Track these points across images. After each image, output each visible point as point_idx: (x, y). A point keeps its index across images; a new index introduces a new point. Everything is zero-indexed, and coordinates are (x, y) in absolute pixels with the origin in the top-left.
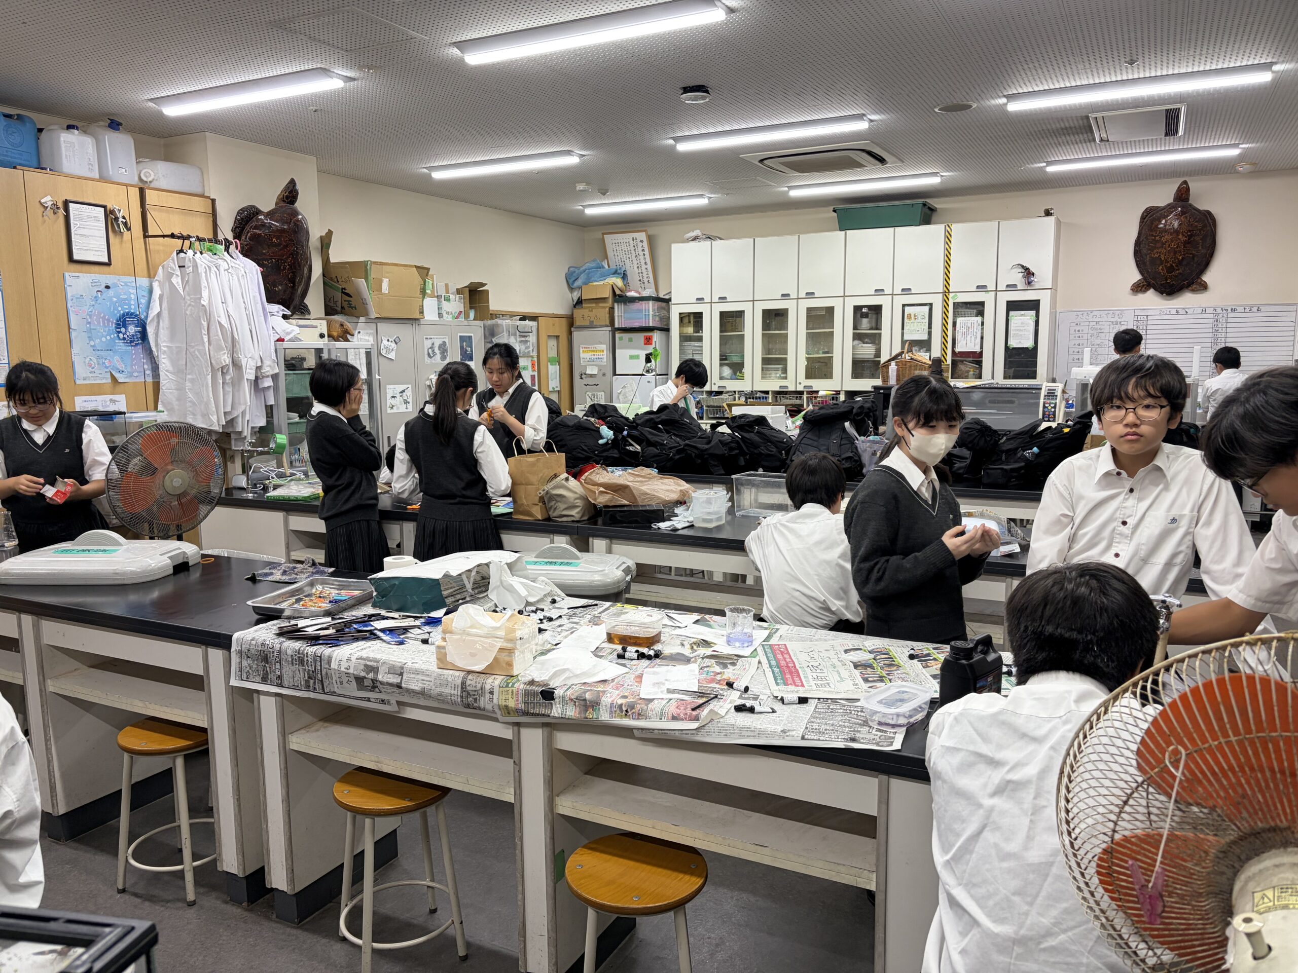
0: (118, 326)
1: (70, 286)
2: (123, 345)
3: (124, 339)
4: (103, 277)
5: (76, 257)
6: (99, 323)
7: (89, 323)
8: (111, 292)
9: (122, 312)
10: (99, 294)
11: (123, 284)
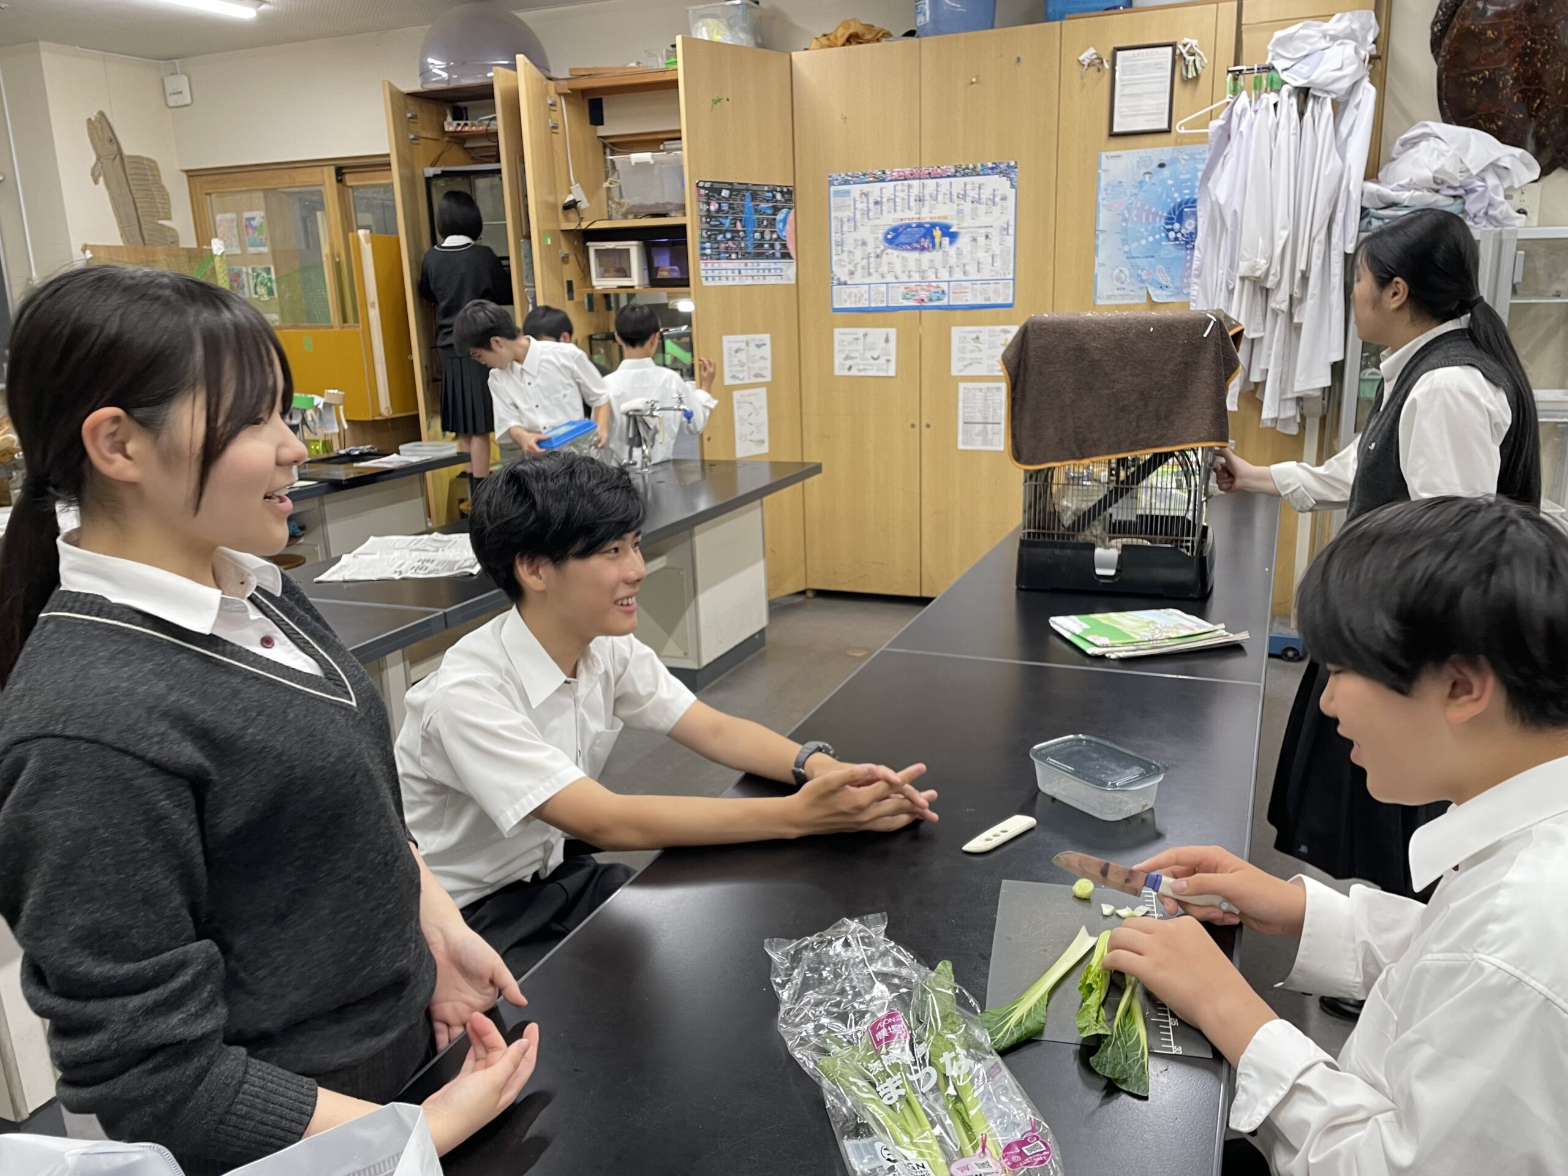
0: (1170, 220)
1: (1106, 171)
2: (1172, 249)
3: (1176, 239)
4: (1159, 151)
5: (1117, 129)
6: (1139, 217)
7: (1125, 220)
8: (1165, 172)
9: (1179, 200)
10: (1147, 176)
11: (1186, 157)
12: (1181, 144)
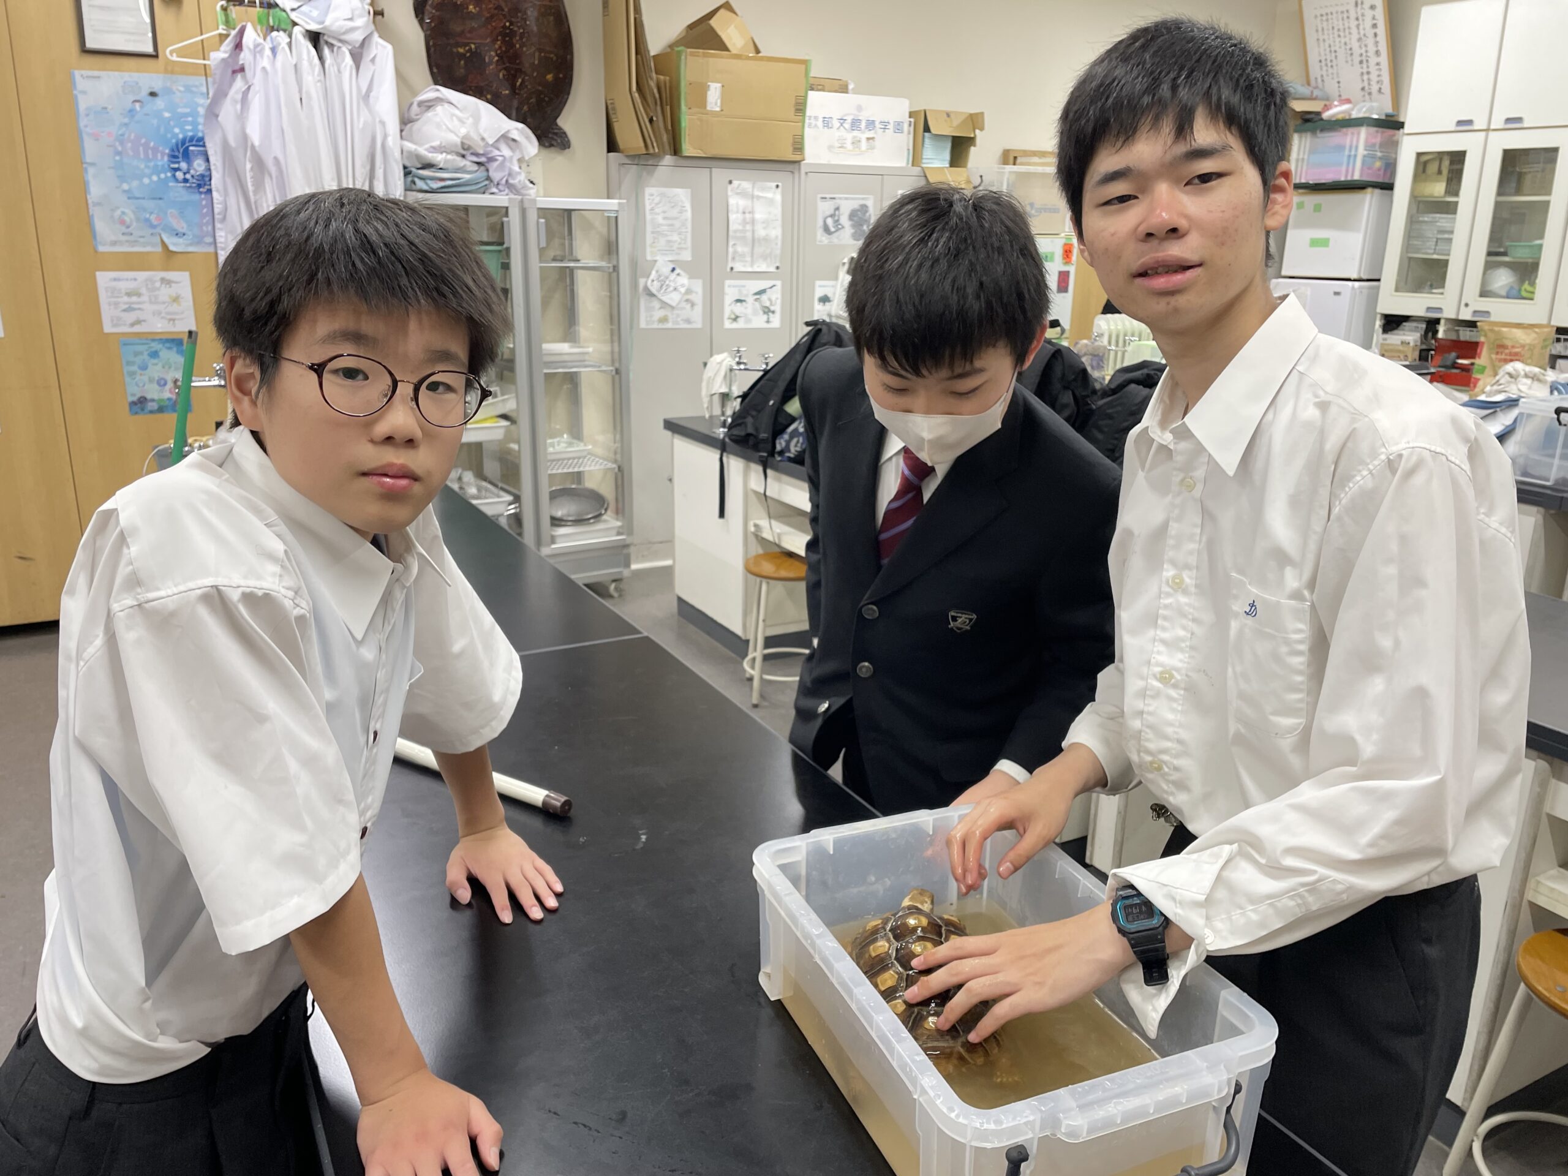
0: (173, 157)
1: (84, 92)
2: (183, 192)
3: (186, 181)
4: (147, 78)
5: (90, 44)
6: (136, 151)
7: (119, 153)
8: (159, 103)
9: (181, 136)
10: (137, 105)
11: (182, 89)
12: (172, 72)
